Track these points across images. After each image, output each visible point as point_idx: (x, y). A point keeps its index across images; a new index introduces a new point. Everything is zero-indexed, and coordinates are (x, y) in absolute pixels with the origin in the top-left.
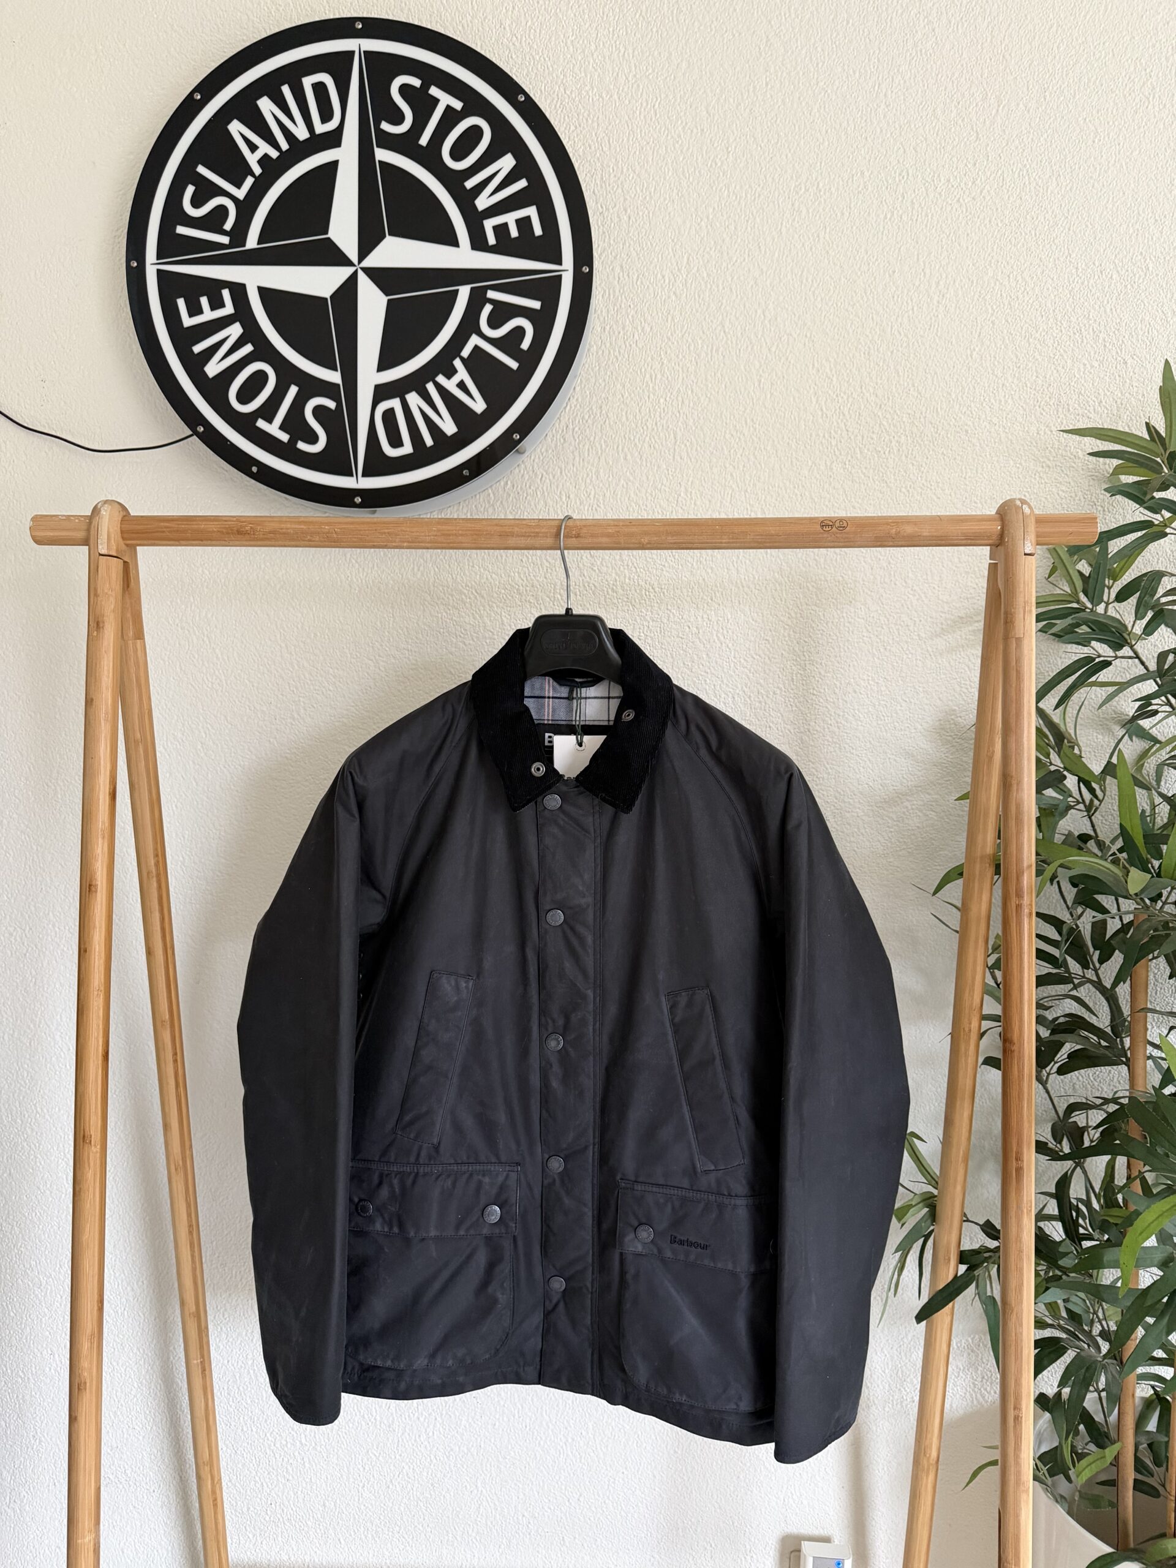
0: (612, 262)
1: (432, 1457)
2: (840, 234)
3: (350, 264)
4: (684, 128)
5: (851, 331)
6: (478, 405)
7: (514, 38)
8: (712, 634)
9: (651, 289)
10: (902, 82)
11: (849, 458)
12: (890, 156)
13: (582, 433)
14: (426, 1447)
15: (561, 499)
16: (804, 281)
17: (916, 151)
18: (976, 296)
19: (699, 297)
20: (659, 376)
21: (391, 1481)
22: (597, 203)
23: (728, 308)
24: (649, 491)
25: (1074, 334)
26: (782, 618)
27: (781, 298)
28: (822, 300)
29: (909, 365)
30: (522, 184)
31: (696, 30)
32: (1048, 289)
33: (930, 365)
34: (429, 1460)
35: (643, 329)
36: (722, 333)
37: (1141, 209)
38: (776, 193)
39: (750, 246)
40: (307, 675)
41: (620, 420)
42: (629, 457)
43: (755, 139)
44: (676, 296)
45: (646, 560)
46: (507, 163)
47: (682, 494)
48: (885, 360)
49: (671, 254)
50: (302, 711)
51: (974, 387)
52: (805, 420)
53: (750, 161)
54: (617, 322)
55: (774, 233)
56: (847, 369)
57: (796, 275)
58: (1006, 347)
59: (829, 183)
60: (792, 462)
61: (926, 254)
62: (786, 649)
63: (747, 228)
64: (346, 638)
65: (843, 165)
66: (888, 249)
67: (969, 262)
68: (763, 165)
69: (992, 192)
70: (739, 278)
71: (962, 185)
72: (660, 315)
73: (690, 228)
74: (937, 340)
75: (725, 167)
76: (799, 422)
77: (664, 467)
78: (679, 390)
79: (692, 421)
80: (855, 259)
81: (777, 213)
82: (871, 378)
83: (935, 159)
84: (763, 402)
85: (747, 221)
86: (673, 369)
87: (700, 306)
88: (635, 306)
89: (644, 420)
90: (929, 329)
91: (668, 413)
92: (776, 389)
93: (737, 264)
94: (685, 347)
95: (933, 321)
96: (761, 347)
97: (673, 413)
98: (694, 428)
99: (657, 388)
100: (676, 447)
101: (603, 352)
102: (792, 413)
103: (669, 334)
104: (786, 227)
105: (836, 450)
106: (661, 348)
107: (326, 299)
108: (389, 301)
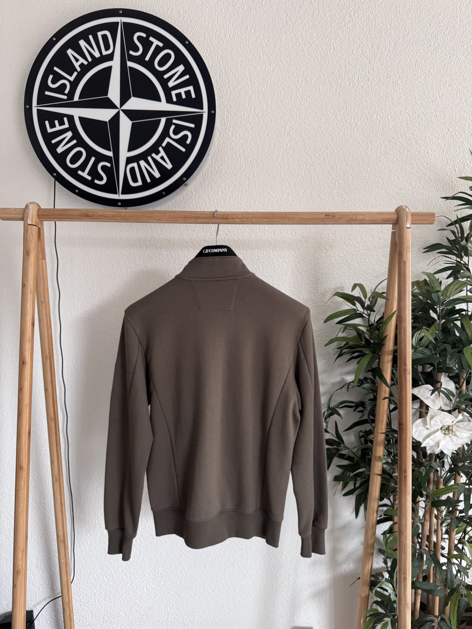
0: (224, 109)
1: (149, 597)
2: (315, 99)
3: (116, 107)
4: (253, 56)
5: (320, 138)
6: (169, 166)
7: (184, 18)
8: (264, 259)
9: (240, 120)
10: (340, 39)
11: (319, 189)
12: (335, 69)
13: (211, 177)
14: (146, 593)
15: (203, 204)
16: (301, 118)
17: (345, 67)
18: (369, 125)
19: (259, 123)
20: (243, 155)
21: (132, 608)
22: (217, 85)
23: (270, 128)
24: (239, 201)
25: (408, 141)
26: (292, 253)
27: (292, 125)
28: (308, 125)
29: (343, 152)
30: (187, 77)
31: (258, 17)
32: (398, 123)
33: (351, 152)
34: (147, 599)
35: (236, 136)
36: (268, 138)
37: (434, 91)
38: (290, 83)
39: (279, 103)
40: (98, 274)
41: (227, 173)
42: (230, 187)
43: (281, 61)
44: (250, 123)
45: (237, 229)
46: (181, 68)
47: (252, 203)
48: (333, 150)
49: (248, 106)
50: (96, 290)
51: (369, 162)
52: (301, 173)
53: (279, 69)
54: (225, 133)
55: (289, 98)
56: (318, 153)
57: (298, 115)
58: (381, 145)
59: (311, 79)
60: (296, 190)
61: (349, 108)
62: (294, 265)
63: (278, 96)
64: (114, 260)
65: (316, 72)
66: (334, 106)
67: (366, 111)
68: (284, 71)
69: (375, 84)
70: (275, 116)
71: (364, 81)
72: (243, 130)
73: (255, 96)
74: (354, 142)
75: (269, 72)
76: (299, 174)
77: (245, 191)
78: (251, 161)
79: (256, 173)
80: (321, 109)
81: (290, 91)
82: (328, 157)
83: (353, 70)
84: (284, 166)
85: (278, 93)
86: (248, 152)
87: (259, 127)
88: (233, 127)
89: (236, 173)
90: (351, 138)
91: (246, 170)
92: (290, 161)
93: (274, 110)
94: (253, 144)
95: (352, 135)
96: (284, 144)
97: (248, 170)
98: (257, 176)
99: (242, 160)
100: (250, 184)
101: (220, 145)
102: (296, 171)
103: (247, 138)
104: (294, 96)
105: (314, 186)
106: (243, 144)
107: (107, 122)
108: (133, 123)
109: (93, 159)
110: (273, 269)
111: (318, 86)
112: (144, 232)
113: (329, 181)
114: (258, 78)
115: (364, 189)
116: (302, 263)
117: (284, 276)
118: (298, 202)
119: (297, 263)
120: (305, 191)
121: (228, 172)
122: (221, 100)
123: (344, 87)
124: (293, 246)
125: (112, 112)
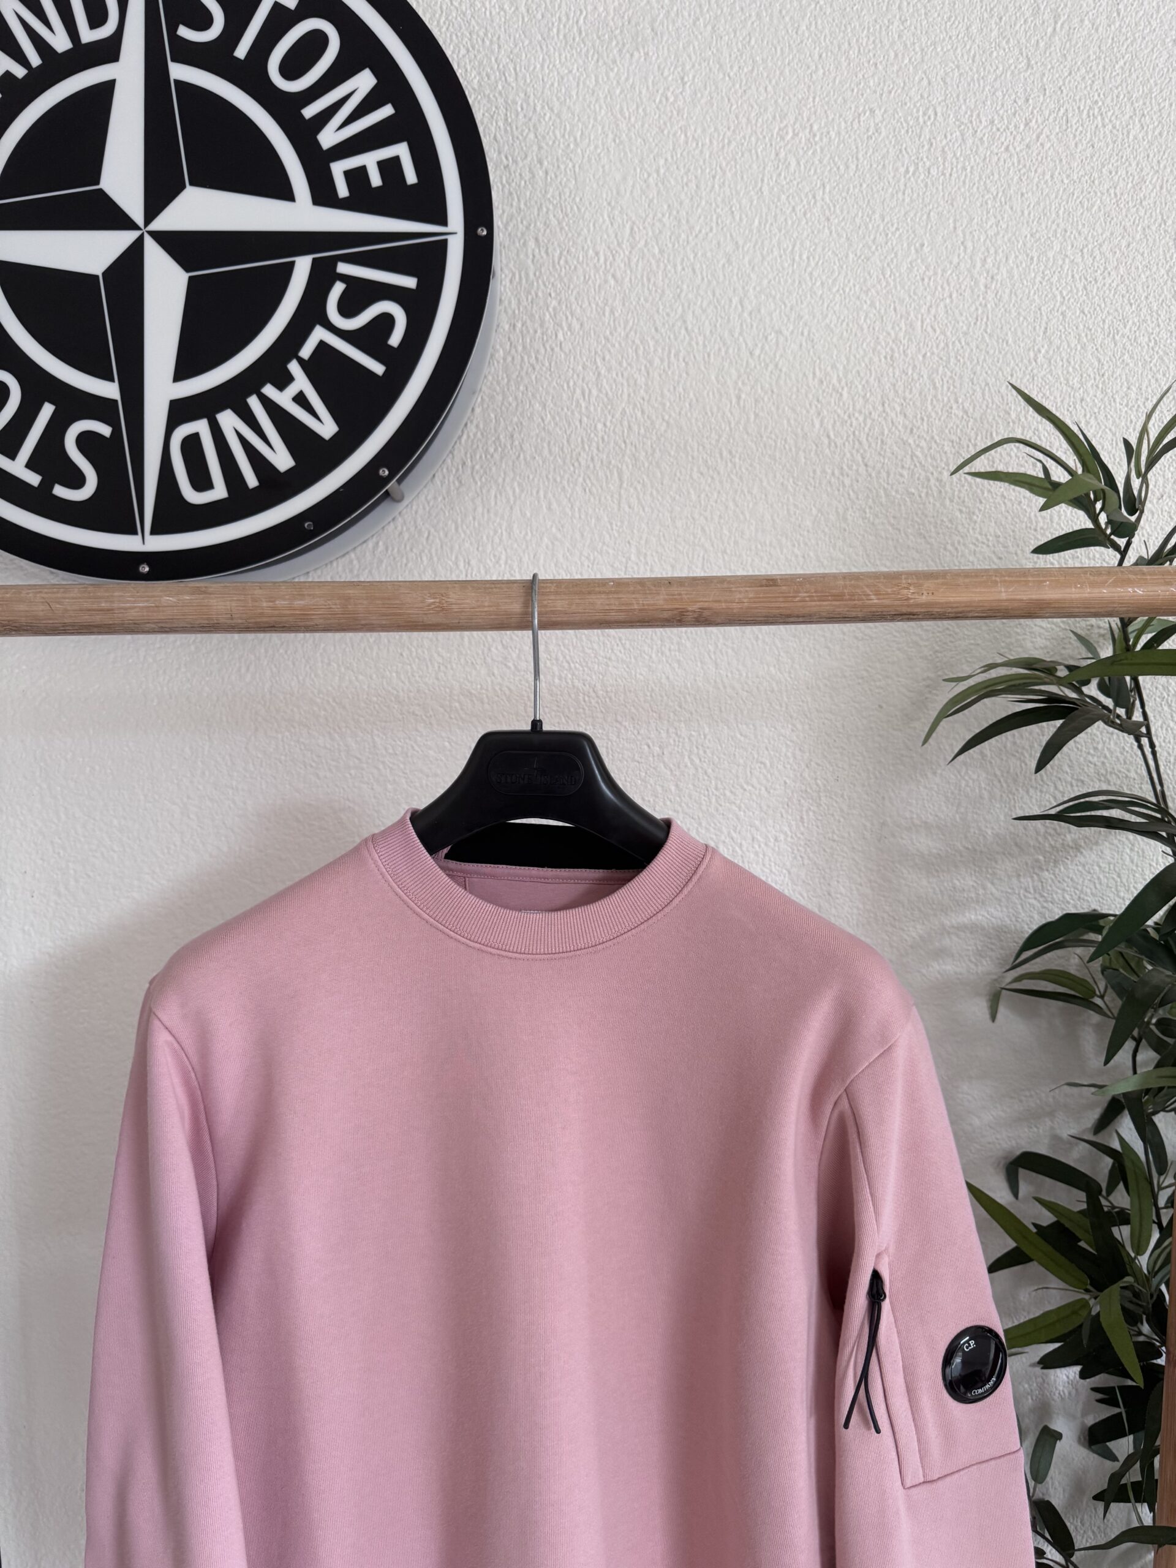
0: (523, 234)
2: (844, 194)
3: (130, 225)
4: (620, 51)
5: (865, 326)
6: (326, 427)
8: (682, 755)
11: (870, 502)
12: (910, 89)
13: (485, 472)
16: (797, 258)
17: (945, 83)
18: (1039, 279)
19: (649, 280)
20: (595, 392)
22: (500, 153)
23: (690, 296)
26: (783, 731)
27: (765, 282)
28: (822, 284)
30: (387, 111)
32: (1137, 268)
33: (978, 372)
35: (570, 326)
36: (683, 331)
38: (753, 139)
39: (719, 210)
40: (79, 828)
41: (540, 455)
42: (555, 505)
43: (721, 66)
44: (616, 281)
45: (583, 651)
46: (364, 82)
47: (633, 557)
48: (915, 367)
49: (608, 222)
50: (72, 883)
52: (804, 451)
53: (715, 95)
54: (532, 316)
55: (752, 193)
56: (862, 379)
57: (784, 250)
58: (1084, 347)
59: (826, 125)
60: (788, 510)
61: (965, 222)
62: (792, 776)
63: (713, 187)
64: (139, 773)
65: (845, 101)
66: (912, 215)
67: (1025, 231)
68: (733, 100)
69: (1052, 137)
70: (704, 255)
71: (1011, 127)
72: (594, 306)
73: (633, 186)
74: (987, 338)
75: (680, 103)
76: (797, 453)
77: (606, 519)
78: (624, 412)
79: (644, 454)
80: (867, 228)
81: (755, 166)
82: (896, 392)
83: (971, 93)
84: (745, 429)
85: (714, 177)
86: (615, 381)
87: (650, 293)
88: (557, 294)
89: (574, 453)
90: (975, 324)
91: (608, 443)
92: (762, 407)
93: (701, 236)
94: (630, 350)
95: (980, 312)
96: (739, 350)
97: (616, 443)
98: (646, 465)
99: (592, 409)
100: (623, 492)
101: (513, 358)
102: (786, 441)
103: (608, 333)
104: (768, 184)
105: (851, 493)
106: (596, 353)
107: (97, 277)
108: (190, 278)
109: (47, 411)
110: (716, 789)
111: (854, 147)
112: (248, 669)
114: (643, 126)
116: (818, 764)
117: (757, 813)
118: (796, 550)
119: (803, 766)
120: (819, 511)
121: (546, 452)
122: (515, 204)
123: (943, 149)
124: (784, 705)
125: (117, 242)
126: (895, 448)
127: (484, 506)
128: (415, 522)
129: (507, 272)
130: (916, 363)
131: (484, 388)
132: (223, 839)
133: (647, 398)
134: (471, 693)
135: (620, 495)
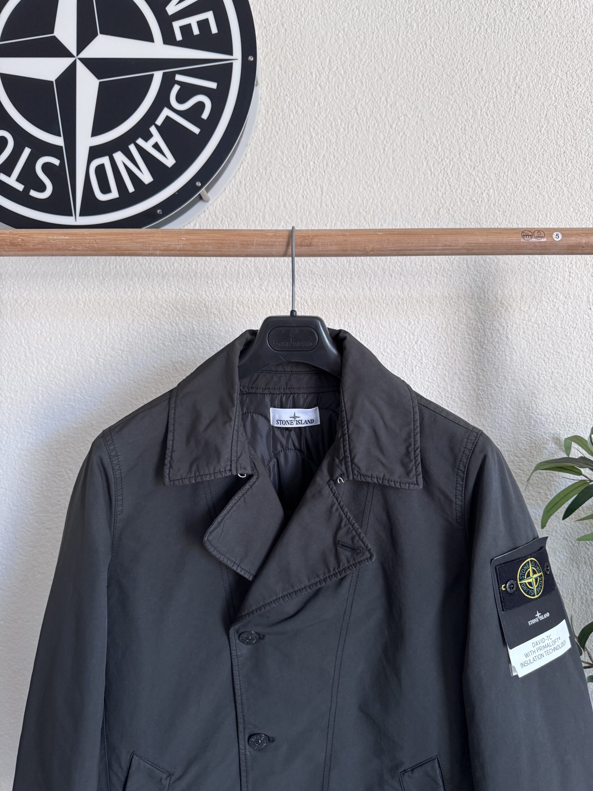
0: (273, 63)
2: (441, 42)
3: (70, 55)
5: (451, 113)
6: (169, 161)
9: (303, 83)
11: (452, 205)
13: (252, 187)
16: (416, 76)
18: (543, 88)
19: (338, 87)
20: (309, 146)
22: (261, 20)
23: (360, 96)
26: (404, 324)
27: (399, 89)
28: (429, 90)
29: (494, 138)
33: (510, 138)
35: (297, 112)
36: (356, 115)
38: (394, 13)
39: (375, 51)
40: (44, 369)
41: (280, 178)
42: (287, 205)
44: (321, 88)
48: (477, 134)
49: (317, 57)
50: (41, 397)
51: (543, 154)
52: (418, 178)
54: (277, 106)
55: (393, 41)
56: (449, 141)
57: (410, 72)
58: (566, 125)
59: (433, 5)
60: (409, 209)
61: (505, 57)
62: (408, 347)
63: (373, 38)
64: (74, 342)
66: (477, 53)
67: (536, 63)
69: (553, 12)
70: (367, 74)
72: (309, 101)
73: (331, 38)
74: (515, 119)
76: (414, 179)
77: (314, 212)
78: (324, 155)
79: (334, 178)
80: (453, 61)
81: (395, 27)
82: (467, 147)
84: (387, 165)
85: (373, 33)
86: (320, 140)
87: (339, 95)
88: (290, 95)
89: (298, 178)
90: (509, 112)
91: (316, 172)
92: (396, 155)
93: (366, 64)
94: (328, 125)
95: (511, 106)
96: (385, 124)
97: (320, 172)
98: (336, 184)
99: (308, 154)
100: (323, 198)
101: (267, 128)
102: (408, 173)
103: (317, 115)
104: (402, 37)
105: (442, 199)
106: (310, 125)
107: (52, 82)
108: (100, 83)
109: (27, 151)
111: (447, 17)
112: (129, 289)
113: (470, 190)
114: (336, 6)
115: (535, 206)
119: (414, 343)
120: (425, 209)
122: (269, 47)
123: (494, 20)
124: (405, 311)
125: (62, 64)
126: (465, 177)
127: (251, 205)
128: (215, 213)
129: (264, 82)
130: (478, 132)
131: (252, 143)
132: (116, 376)
133: (336, 149)
134: (242, 302)
135: (322, 199)
